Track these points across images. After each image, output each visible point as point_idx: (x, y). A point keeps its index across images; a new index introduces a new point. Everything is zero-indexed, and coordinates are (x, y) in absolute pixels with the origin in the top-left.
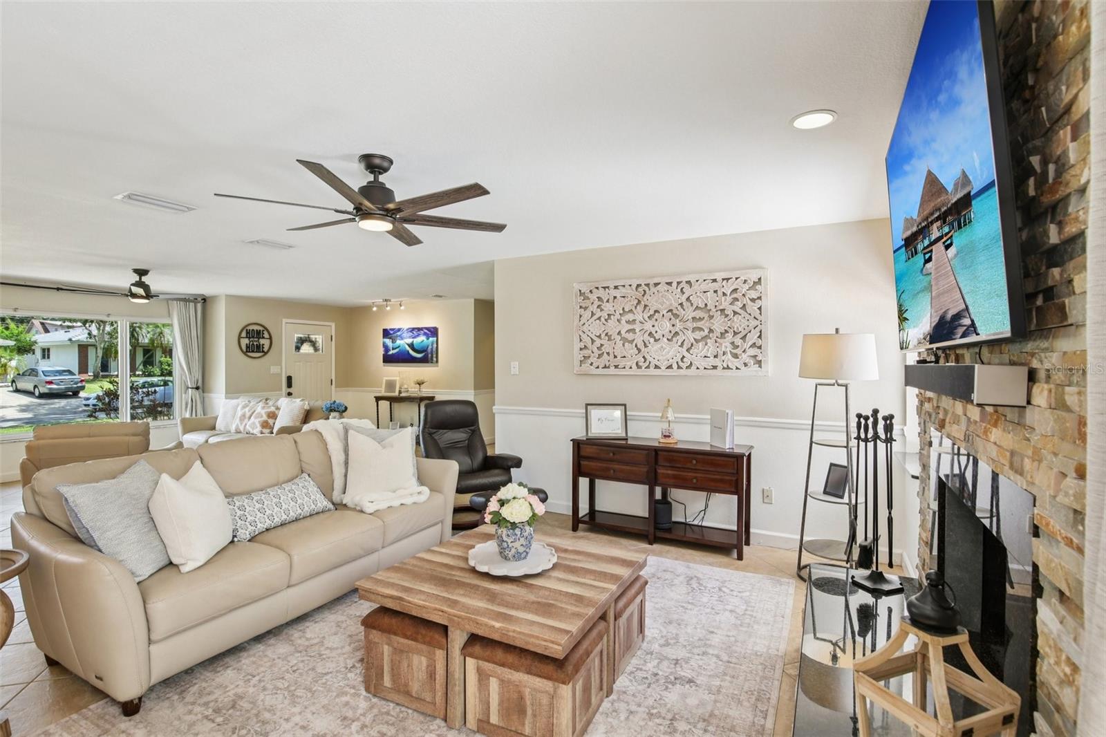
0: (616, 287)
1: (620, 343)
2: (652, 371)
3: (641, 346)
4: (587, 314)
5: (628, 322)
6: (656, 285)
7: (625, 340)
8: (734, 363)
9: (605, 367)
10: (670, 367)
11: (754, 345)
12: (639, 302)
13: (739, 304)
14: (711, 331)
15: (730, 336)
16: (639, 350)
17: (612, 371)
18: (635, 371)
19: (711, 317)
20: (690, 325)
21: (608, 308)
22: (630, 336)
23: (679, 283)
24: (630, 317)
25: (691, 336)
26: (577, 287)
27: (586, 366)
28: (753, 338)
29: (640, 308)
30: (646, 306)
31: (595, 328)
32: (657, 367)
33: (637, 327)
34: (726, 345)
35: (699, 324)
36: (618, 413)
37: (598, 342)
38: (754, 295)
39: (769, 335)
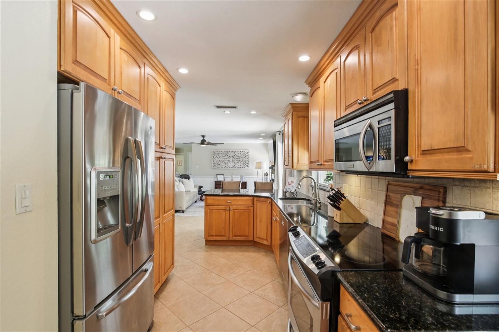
0: (221, 151)
1: (222, 162)
2: (229, 168)
3: (226, 163)
4: (215, 156)
5: (224, 158)
6: (230, 151)
7: (223, 162)
8: (244, 167)
9: (219, 167)
10: (232, 167)
11: (247, 163)
12: (226, 154)
13: (245, 156)
14: (240, 161)
15: (243, 162)
16: (226, 164)
17: (220, 168)
18: (225, 168)
19: (240, 158)
20: (236, 159)
21: (220, 155)
22: (224, 161)
23: (234, 151)
24: (224, 157)
25: (236, 161)
26: (213, 151)
27: (215, 167)
28: (247, 162)
29: (226, 156)
30: (227, 155)
31: (217, 159)
32: (230, 167)
33: (226, 159)
34: (242, 163)
35: (238, 159)
36: (222, 176)
37: (217, 162)
38: (247, 155)
39: (250, 162)
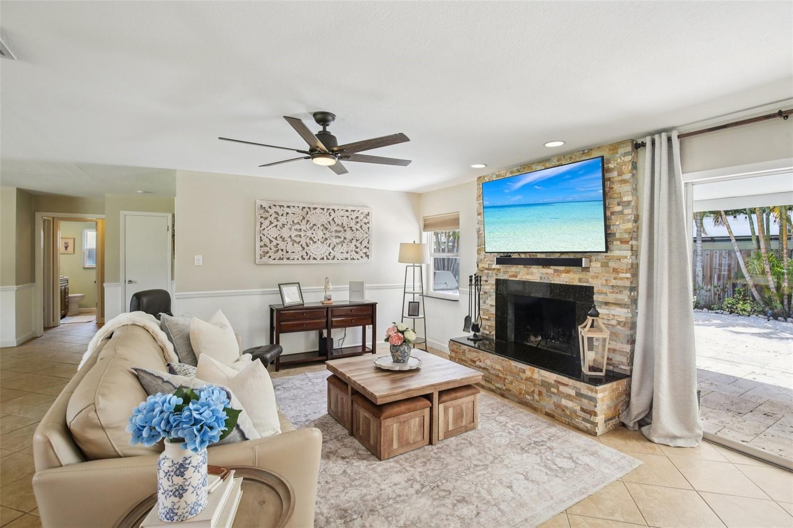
0: (288, 207)
1: (290, 243)
2: (312, 261)
3: (305, 245)
4: (267, 222)
5: (296, 230)
6: (315, 209)
7: (294, 241)
8: (356, 256)
9: (280, 259)
10: (323, 259)
11: (365, 247)
12: (304, 218)
13: (359, 225)
14: (345, 238)
15: (354, 242)
16: (304, 248)
17: (285, 261)
18: (301, 261)
19: (345, 231)
20: (334, 234)
21: (283, 220)
22: (298, 239)
23: (328, 210)
24: (298, 227)
25: (335, 241)
26: (259, 203)
27: (265, 259)
28: (365, 243)
29: (304, 222)
30: (308, 221)
31: (273, 232)
32: (315, 259)
33: (302, 234)
34: (352, 246)
35: (339, 234)
36: (294, 289)
37: (275, 242)
38: (366, 221)
39: (373, 242)
